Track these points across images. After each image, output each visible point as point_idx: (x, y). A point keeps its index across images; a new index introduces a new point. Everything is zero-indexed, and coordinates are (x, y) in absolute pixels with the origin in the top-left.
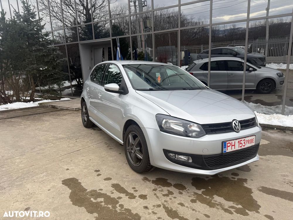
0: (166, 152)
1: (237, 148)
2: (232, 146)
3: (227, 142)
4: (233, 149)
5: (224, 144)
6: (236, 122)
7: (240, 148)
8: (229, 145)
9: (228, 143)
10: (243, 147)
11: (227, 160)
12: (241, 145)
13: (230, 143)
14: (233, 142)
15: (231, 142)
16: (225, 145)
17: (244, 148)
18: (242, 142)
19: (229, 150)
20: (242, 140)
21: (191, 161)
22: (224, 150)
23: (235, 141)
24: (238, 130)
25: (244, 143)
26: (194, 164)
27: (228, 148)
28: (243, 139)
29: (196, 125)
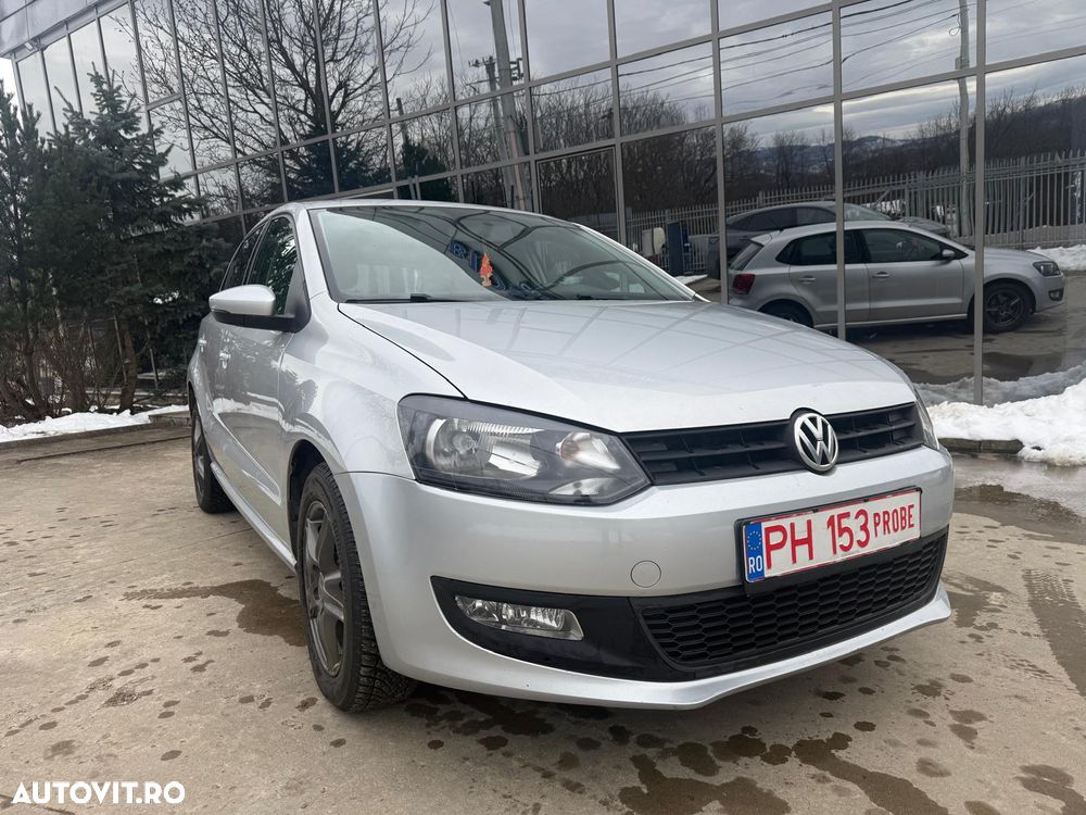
0: (450, 592)
1: (825, 553)
2: (795, 543)
3: (764, 525)
4: (803, 563)
5: (748, 532)
6: (813, 420)
7: (841, 557)
8: (776, 538)
9: (769, 530)
10: (856, 551)
12: (844, 540)
13: (780, 529)
14: (800, 522)
15: (785, 523)
16: (756, 540)
17: (865, 556)
18: (852, 523)
19: (781, 564)
20: (847, 515)
21: (576, 635)
22: (751, 566)
23: (811, 516)
24: (824, 460)
25: (864, 528)
26: (591, 652)
27: (774, 553)
28: (853, 509)
29: (599, 444)
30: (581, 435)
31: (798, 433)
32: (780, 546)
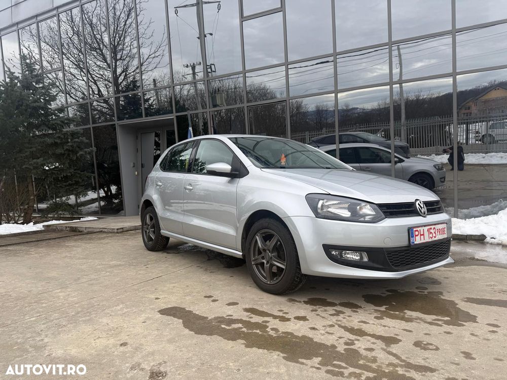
0: (328, 248)
1: (427, 239)
2: (421, 235)
3: (414, 229)
4: (423, 241)
5: (410, 231)
6: (420, 202)
7: (430, 240)
8: (417, 233)
9: (415, 231)
10: (434, 239)
11: (414, 258)
12: (431, 235)
13: (417, 231)
14: (421, 229)
15: (418, 229)
16: (412, 233)
17: (436, 240)
18: (432, 231)
19: (418, 240)
20: (431, 229)
21: (366, 259)
22: (411, 241)
23: (424, 228)
24: (424, 214)
25: (435, 233)
26: (371, 264)
27: (416, 237)
28: (433, 227)
29: (368, 206)
30: (363, 204)
31: (417, 206)
32: (417, 235)
